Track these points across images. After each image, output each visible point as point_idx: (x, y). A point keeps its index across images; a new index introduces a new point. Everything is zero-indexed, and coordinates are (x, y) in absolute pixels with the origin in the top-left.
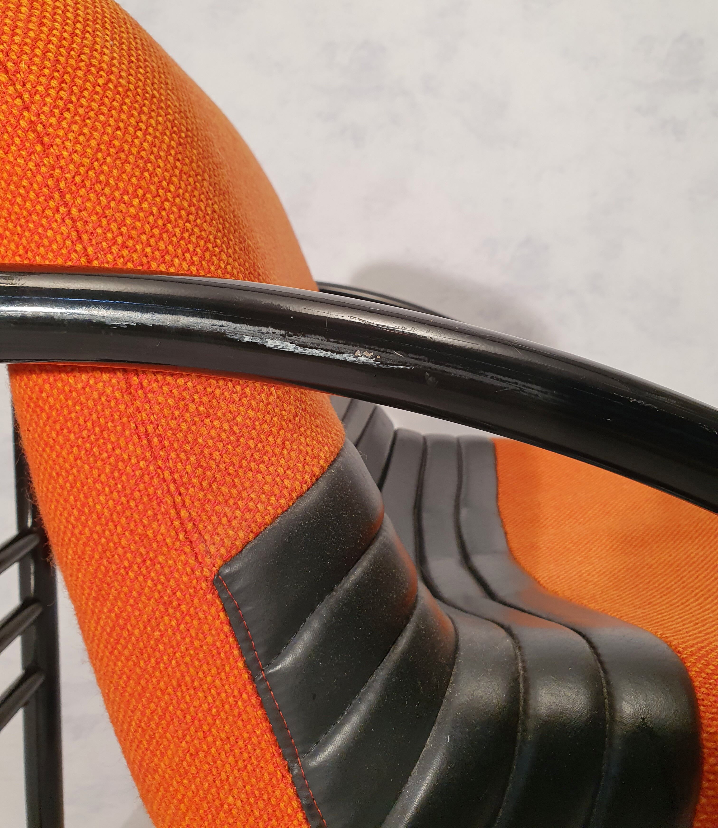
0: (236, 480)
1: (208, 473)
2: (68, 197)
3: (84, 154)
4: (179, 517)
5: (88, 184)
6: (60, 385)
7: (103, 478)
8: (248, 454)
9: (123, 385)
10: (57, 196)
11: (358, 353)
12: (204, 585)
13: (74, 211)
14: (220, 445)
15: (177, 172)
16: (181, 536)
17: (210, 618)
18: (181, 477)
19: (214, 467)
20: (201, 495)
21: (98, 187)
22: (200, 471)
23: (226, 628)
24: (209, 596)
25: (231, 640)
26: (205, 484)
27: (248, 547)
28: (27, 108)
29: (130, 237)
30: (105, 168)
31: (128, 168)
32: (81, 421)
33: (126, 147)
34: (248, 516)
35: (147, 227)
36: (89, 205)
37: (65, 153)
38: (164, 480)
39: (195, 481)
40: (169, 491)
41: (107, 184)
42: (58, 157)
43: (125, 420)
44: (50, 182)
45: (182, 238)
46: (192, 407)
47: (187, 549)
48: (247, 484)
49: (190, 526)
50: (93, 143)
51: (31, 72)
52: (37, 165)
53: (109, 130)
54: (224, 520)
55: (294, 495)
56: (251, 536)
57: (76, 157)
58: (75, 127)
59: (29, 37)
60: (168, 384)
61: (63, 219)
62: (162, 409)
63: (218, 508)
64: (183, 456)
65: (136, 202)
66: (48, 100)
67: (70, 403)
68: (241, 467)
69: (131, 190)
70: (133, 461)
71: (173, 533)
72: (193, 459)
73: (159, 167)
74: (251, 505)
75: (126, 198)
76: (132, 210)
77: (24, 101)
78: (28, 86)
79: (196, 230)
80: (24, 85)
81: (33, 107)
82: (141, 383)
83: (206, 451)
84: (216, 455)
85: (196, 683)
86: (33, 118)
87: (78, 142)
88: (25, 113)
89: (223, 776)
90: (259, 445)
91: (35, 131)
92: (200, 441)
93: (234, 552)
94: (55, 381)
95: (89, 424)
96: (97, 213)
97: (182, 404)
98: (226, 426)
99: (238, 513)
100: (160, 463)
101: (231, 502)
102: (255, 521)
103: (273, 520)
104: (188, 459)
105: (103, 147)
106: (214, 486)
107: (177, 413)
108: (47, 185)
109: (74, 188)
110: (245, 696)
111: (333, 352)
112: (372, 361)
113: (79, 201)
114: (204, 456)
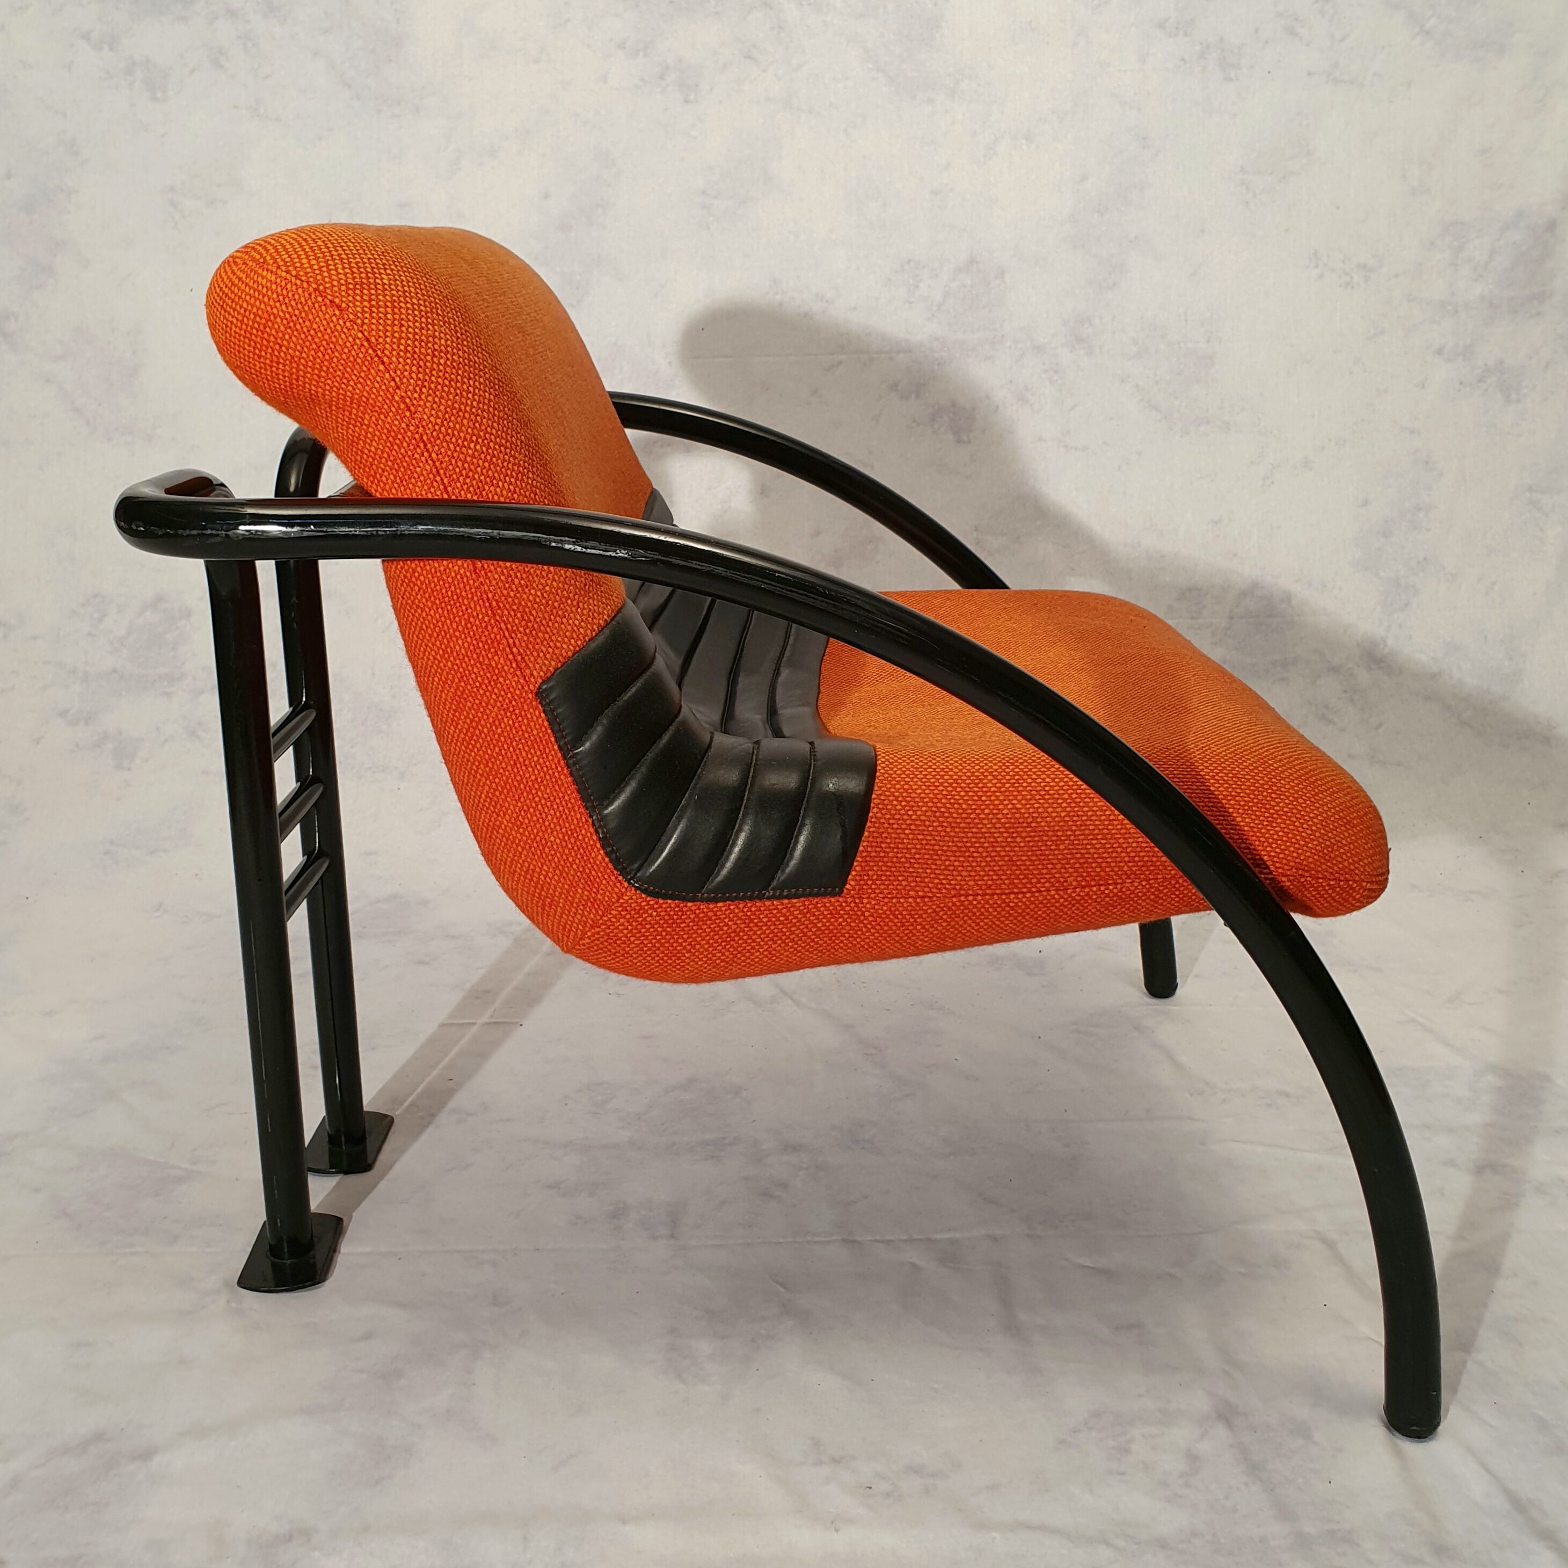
0: (548, 629)
1: (529, 624)
2: (429, 446)
3: (438, 417)
4: (512, 653)
5: (441, 436)
6: (428, 568)
7: (460, 628)
8: (555, 611)
9: (471, 567)
10: (422, 445)
11: (618, 551)
12: (530, 696)
13: (434, 455)
14: (536, 606)
15: (496, 418)
16: (514, 665)
17: (535, 718)
18: (512, 627)
19: (533, 620)
20: (525, 638)
21: (448, 438)
22: (524, 623)
23: (546, 724)
24: (534, 703)
25: (549, 731)
26: (527, 631)
27: (558, 671)
28: (398, 388)
29: (471, 470)
30: (451, 424)
31: (465, 422)
32: (444, 591)
33: (463, 407)
34: (557, 651)
35: (481, 462)
36: (443, 450)
37: (425, 417)
38: (501, 629)
39: (521, 629)
40: (504, 636)
41: (454, 435)
42: (421, 420)
43: (473, 590)
44: (417, 436)
45: (503, 467)
46: (516, 581)
47: (518, 673)
48: (555, 631)
49: (519, 658)
50: (442, 408)
51: (399, 363)
52: (407, 425)
53: (451, 397)
54: (541, 654)
55: (587, 639)
56: (559, 665)
57: (432, 419)
58: (430, 398)
59: (395, 337)
60: (500, 567)
61: (427, 461)
62: (497, 583)
63: (537, 647)
64: (512, 613)
65: (472, 445)
66: (412, 381)
67: (436, 580)
68: (550, 620)
69: (468, 437)
70: (480, 617)
71: (508, 663)
72: (519, 615)
73: (485, 418)
74: (558, 645)
75: (466, 443)
76: (470, 452)
77: (396, 383)
78: (398, 372)
79: (511, 459)
80: (395, 373)
81: (402, 387)
82: (483, 566)
83: (527, 610)
84: (534, 612)
85: (527, 762)
86: (403, 394)
87: (433, 409)
88: (398, 391)
89: (547, 823)
90: (562, 606)
91: (405, 403)
92: (523, 603)
93: (549, 675)
94: (425, 565)
95: (450, 593)
96: (448, 456)
97: (510, 579)
98: (539, 593)
99: (550, 650)
100: (498, 618)
101: (545, 643)
102: (562, 655)
103: (574, 654)
104: (516, 615)
105: (448, 409)
106: (534, 632)
107: (507, 585)
108: (415, 438)
109: (432, 440)
110: (559, 769)
111: (603, 551)
112: (626, 556)
113: (436, 448)
114: (526, 613)
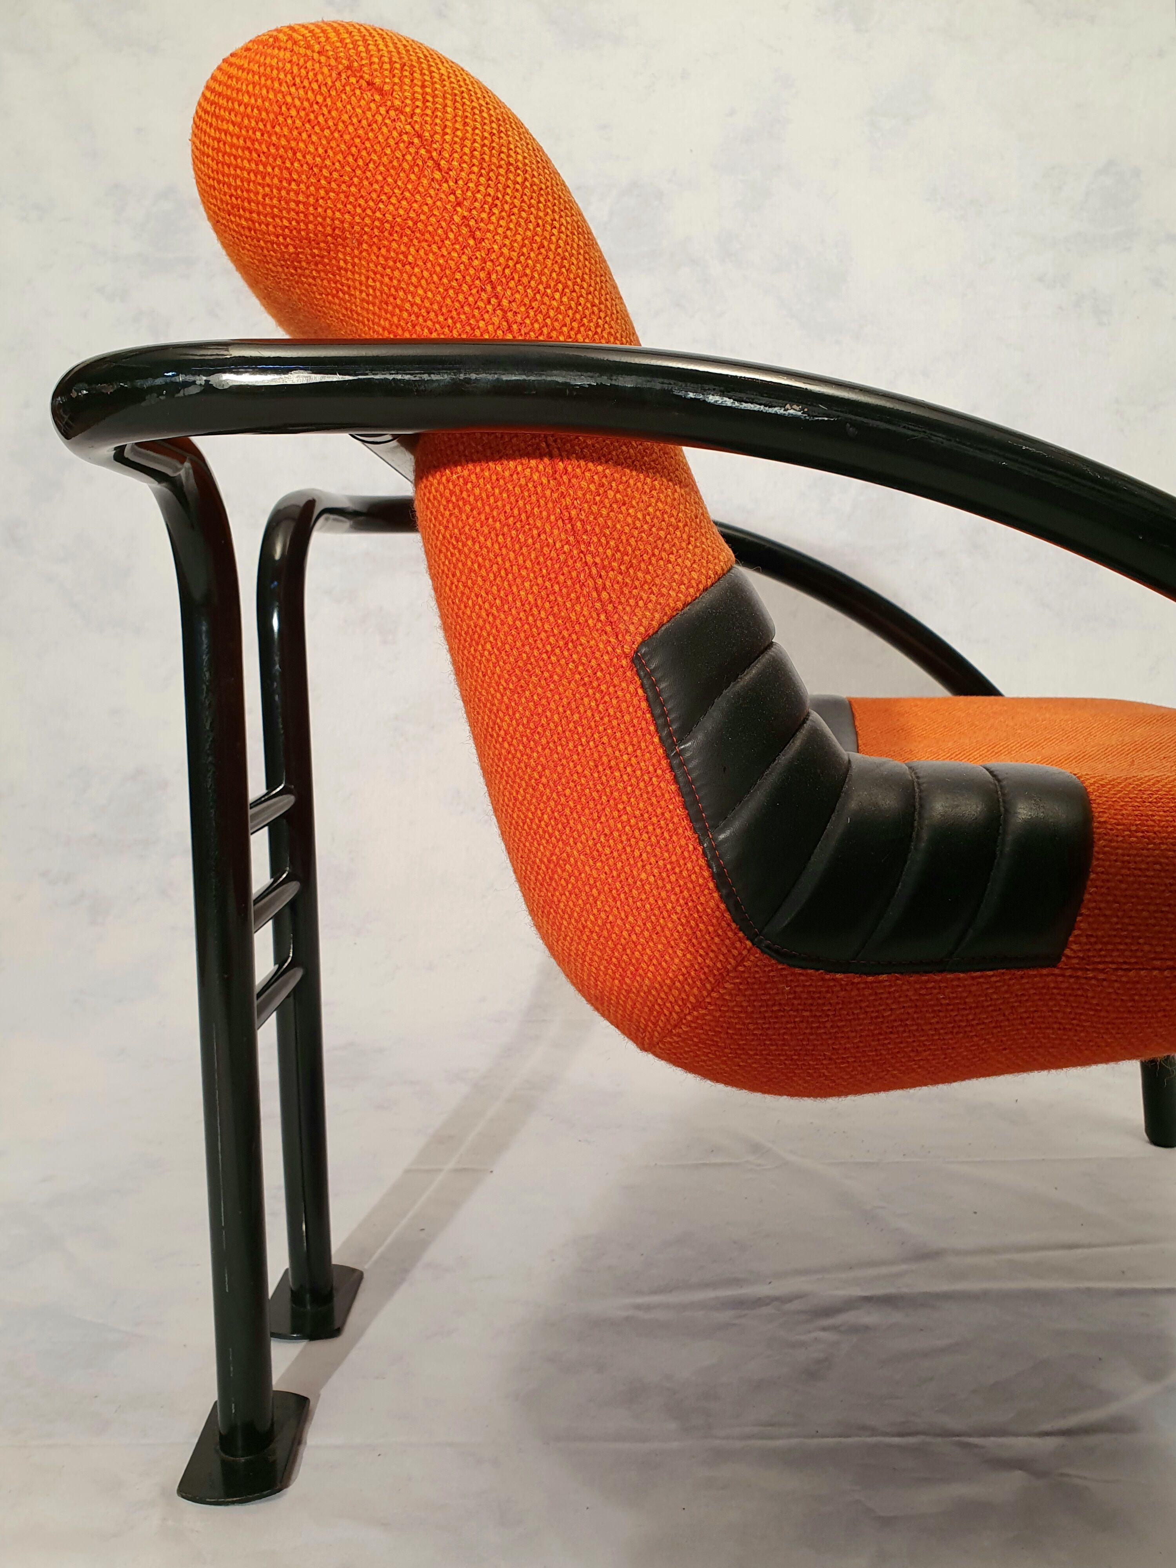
0: (650, 567)
1: (626, 558)
2: (499, 288)
3: (512, 249)
4: (600, 600)
5: (516, 277)
6: (487, 474)
7: (528, 564)
8: (659, 543)
9: (549, 470)
10: (489, 288)
11: (788, 406)
12: (624, 662)
13: (505, 302)
14: (636, 533)
15: (587, 271)
16: (603, 617)
17: (628, 696)
18: (602, 560)
19: (630, 552)
20: (620, 578)
21: (525, 280)
22: (618, 555)
23: (644, 705)
24: (629, 674)
25: (648, 716)
26: (623, 568)
27: (663, 628)
28: (459, 204)
29: (554, 329)
30: (530, 262)
31: (549, 262)
32: (508, 508)
33: (546, 243)
34: (662, 600)
35: (568, 320)
36: (517, 296)
37: (496, 247)
38: (586, 563)
39: (615, 564)
40: (590, 575)
41: (533, 278)
42: (490, 251)
43: (550, 505)
44: (482, 275)
45: (596, 333)
46: (611, 494)
47: (608, 629)
48: (659, 572)
49: (610, 607)
50: (519, 238)
51: (462, 170)
52: (470, 259)
53: (531, 226)
54: (641, 603)
55: (701, 587)
56: (665, 619)
57: (505, 250)
58: (502, 223)
59: (457, 136)
60: (590, 470)
61: (494, 310)
62: (584, 495)
63: (635, 592)
64: (603, 540)
65: (557, 295)
66: (479, 196)
67: (497, 491)
68: (654, 555)
69: (552, 284)
70: (558, 545)
71: (594, 615)
72: (612, 543)
73: (573, 264)
74: (664, 590)
75: (549, 291)
76: (554, 303)
77: (456, 198)
78: (460, 182)
79: (606, 326)
80: (456, 183)
81: (465, 203)
82: (565, 468)
83: (623, 537)
84: (632, 541)
85: (613, 763)
86: (466, 214)
87: (506, 237)
88: (458, 209)
89: (637, 853)
90: (669, 536)
91: (468, 226)
92: (618, 526)
93: (651, 632)
94: (482, 470)
95: (516, 512)
96: (525, 305)
97: (601, 491)
98: (640, 515)
99: (653, 598)
100: (583, 547)
101: (646, 587)
102: (668, 605)
103: (685, 605)
104: (608, 543)
105: (526, 242)
106: (631, 571)
107: (598, 498)
108: (479, 278)
109: (504, 280)
110: (659, 772)
111: (765, 406)
112: (800, 413)
113: (509, 292)
114: (622, 542)
